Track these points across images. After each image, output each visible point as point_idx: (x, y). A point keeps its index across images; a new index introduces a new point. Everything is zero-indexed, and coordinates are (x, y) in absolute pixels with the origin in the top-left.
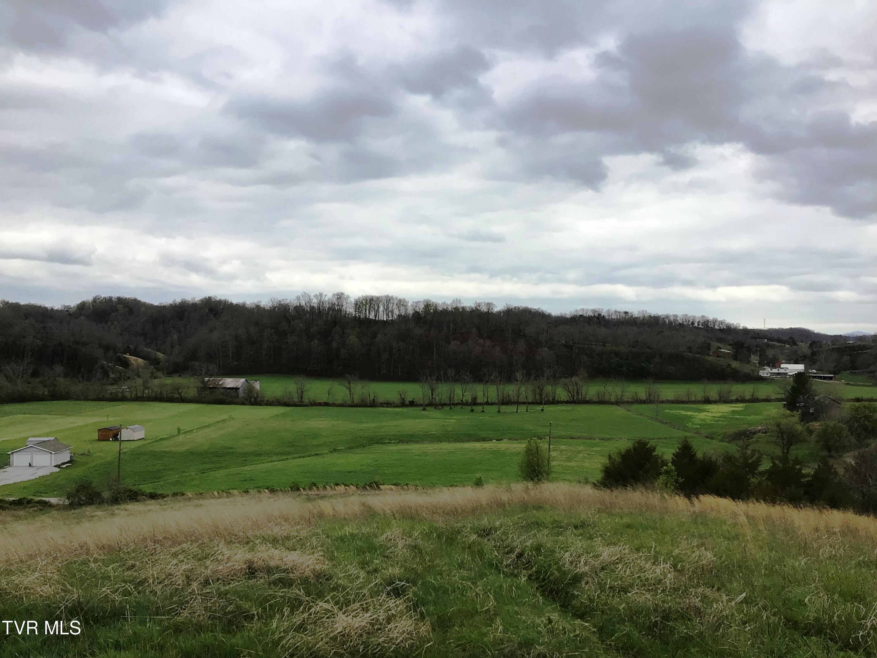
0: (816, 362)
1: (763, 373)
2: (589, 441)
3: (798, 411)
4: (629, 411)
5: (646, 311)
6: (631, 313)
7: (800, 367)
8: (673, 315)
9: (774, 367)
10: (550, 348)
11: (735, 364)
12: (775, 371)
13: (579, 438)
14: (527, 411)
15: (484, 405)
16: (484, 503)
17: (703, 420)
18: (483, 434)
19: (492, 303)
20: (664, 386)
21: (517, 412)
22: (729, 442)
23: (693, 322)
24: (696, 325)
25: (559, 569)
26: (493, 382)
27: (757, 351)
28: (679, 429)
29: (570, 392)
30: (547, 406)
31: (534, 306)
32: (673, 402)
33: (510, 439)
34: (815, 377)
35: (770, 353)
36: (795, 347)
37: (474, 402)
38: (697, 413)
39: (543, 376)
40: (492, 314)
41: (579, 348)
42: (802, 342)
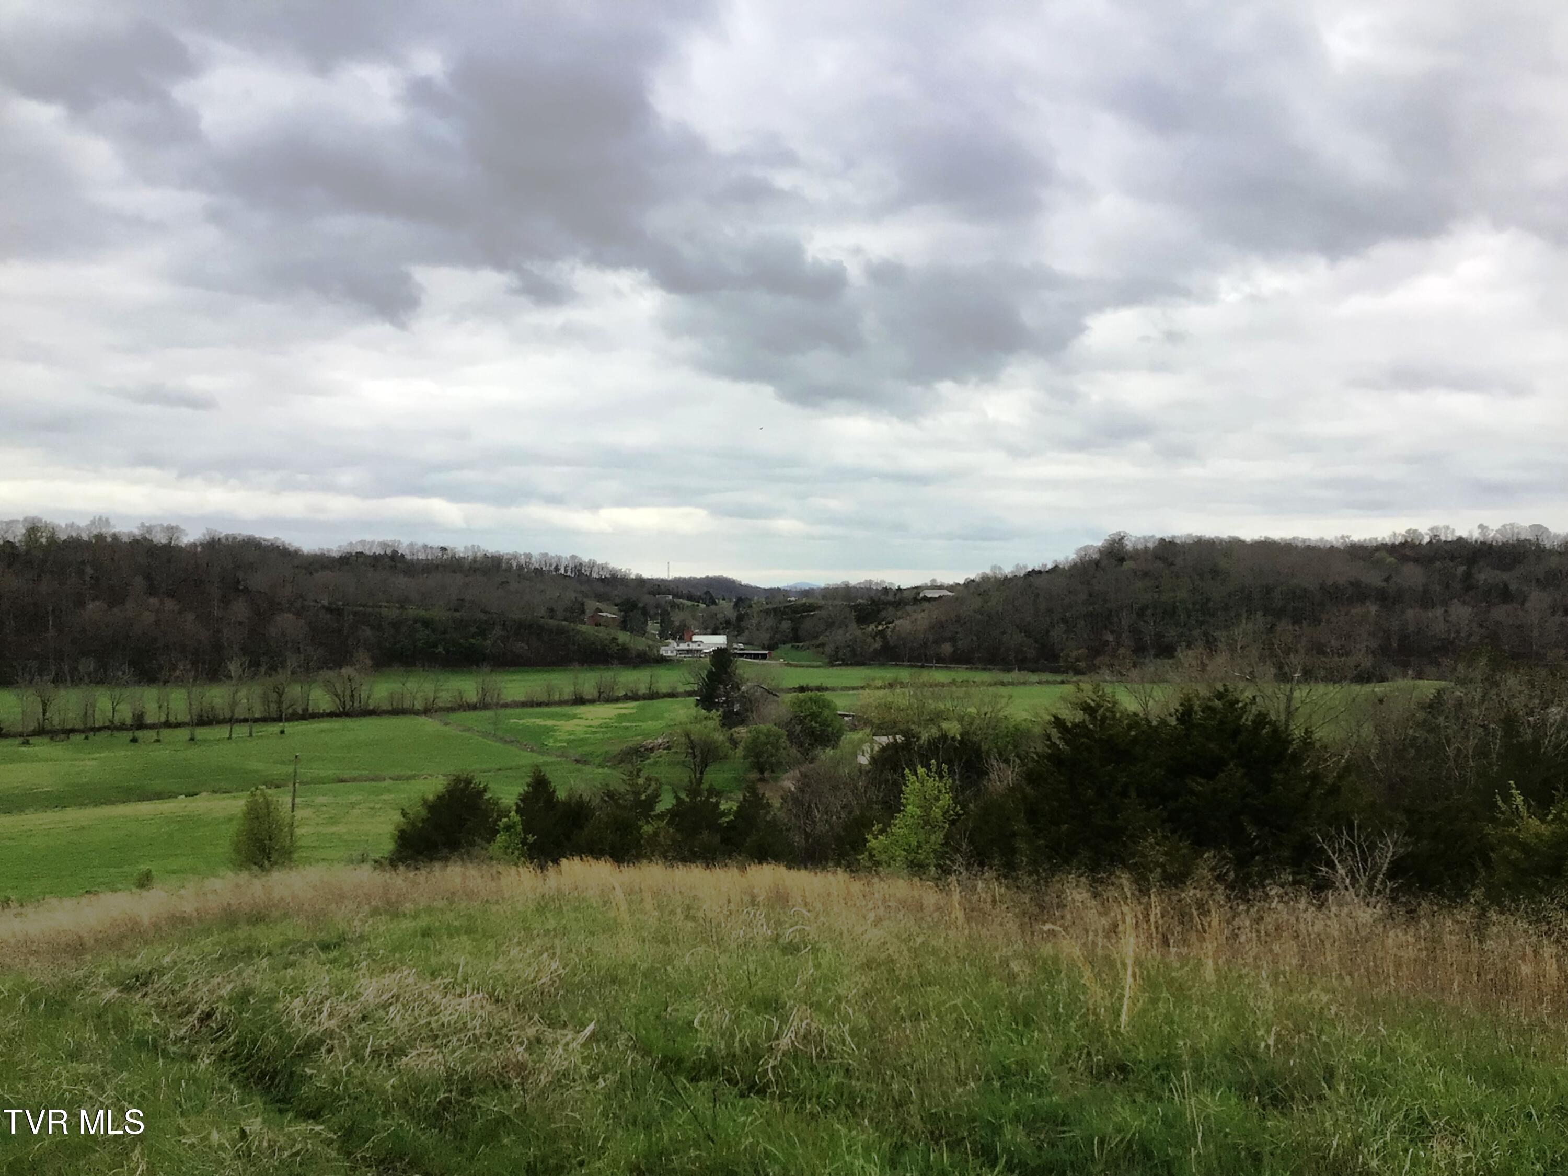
0: (743, 632)
1: (667, 651)
2: (374, 783)
3: (717, 710)
4: (446, 724)
5: (478, 547)
6: (452, 550)
7: (720, 640)
8: (524, 554)
9: (682, 639)
10: (298, 614)
11: (623, 637)
12: (683, 646)
13: (354, 780)
14: (251, 735)
15: (161, 727)
16: (146, 921)
17: (571, 733)
18: (158, 785)
19: (177, 528)
20: (507, 677)
21: (230, 738)
22: (613, 767)
23: (557, 566)
24: (562, 571)
25: (279, 1033)
26: (180, 682)
27: (657, 614)
28: (532, 751)
29: (337, 695)
30: (291, 724)
31: (268, 535)
32: (524, 705)
33: (214, 792)
34: (742, 655)
35: (677, 618)
36: (713, 607)
37: (139, 723)
38: (562, 722)
39: (283, 667)
40: (179, 549)
41: (355, 614)
42: (724, 599)
